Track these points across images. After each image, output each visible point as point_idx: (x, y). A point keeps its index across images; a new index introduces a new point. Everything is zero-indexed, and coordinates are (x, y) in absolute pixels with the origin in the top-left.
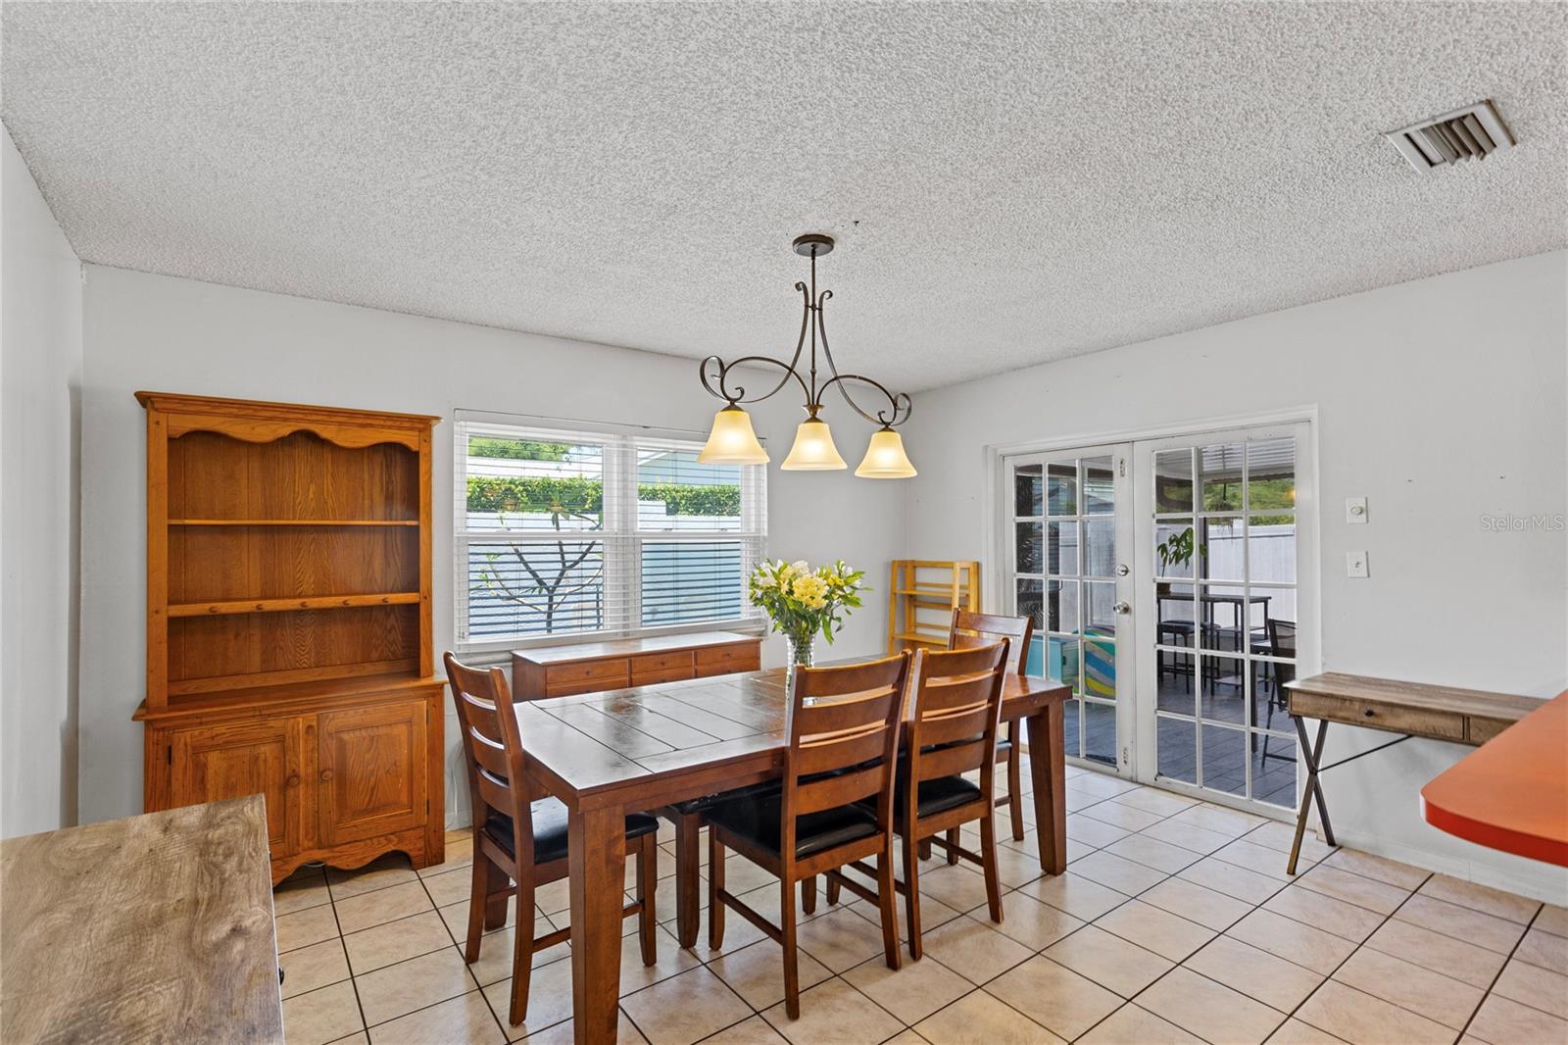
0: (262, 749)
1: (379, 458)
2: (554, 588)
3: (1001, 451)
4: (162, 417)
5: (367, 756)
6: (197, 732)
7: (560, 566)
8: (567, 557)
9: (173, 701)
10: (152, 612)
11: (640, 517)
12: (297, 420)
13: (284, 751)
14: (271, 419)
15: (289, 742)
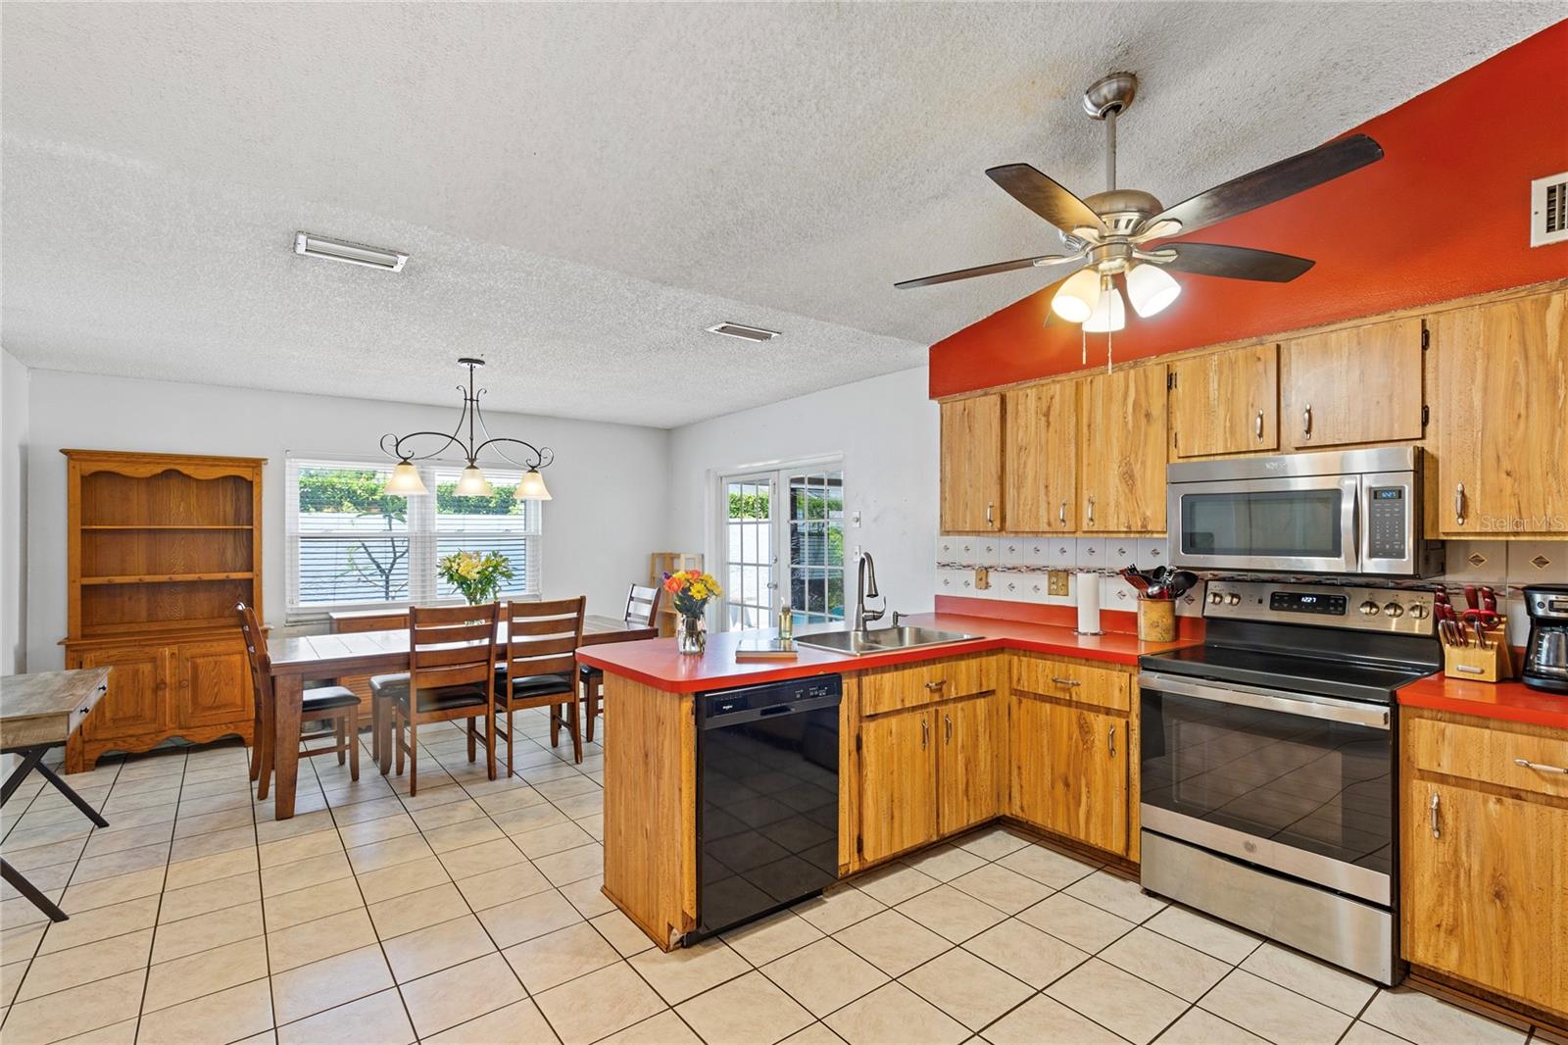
0: (141, 666)
1: (230, 485)
2: (390, 571)
3: (722, 473)
4: (77, 464)
5: (213, 674)
6: (98, 654)
7: (392, 555)
8: (397, 549)
9: (84, 636)
10: (71, 582)
11: (437, 522)
12: (167, 463)
13: (156, 669)
14: (148, 463)
15: (159, 662)
